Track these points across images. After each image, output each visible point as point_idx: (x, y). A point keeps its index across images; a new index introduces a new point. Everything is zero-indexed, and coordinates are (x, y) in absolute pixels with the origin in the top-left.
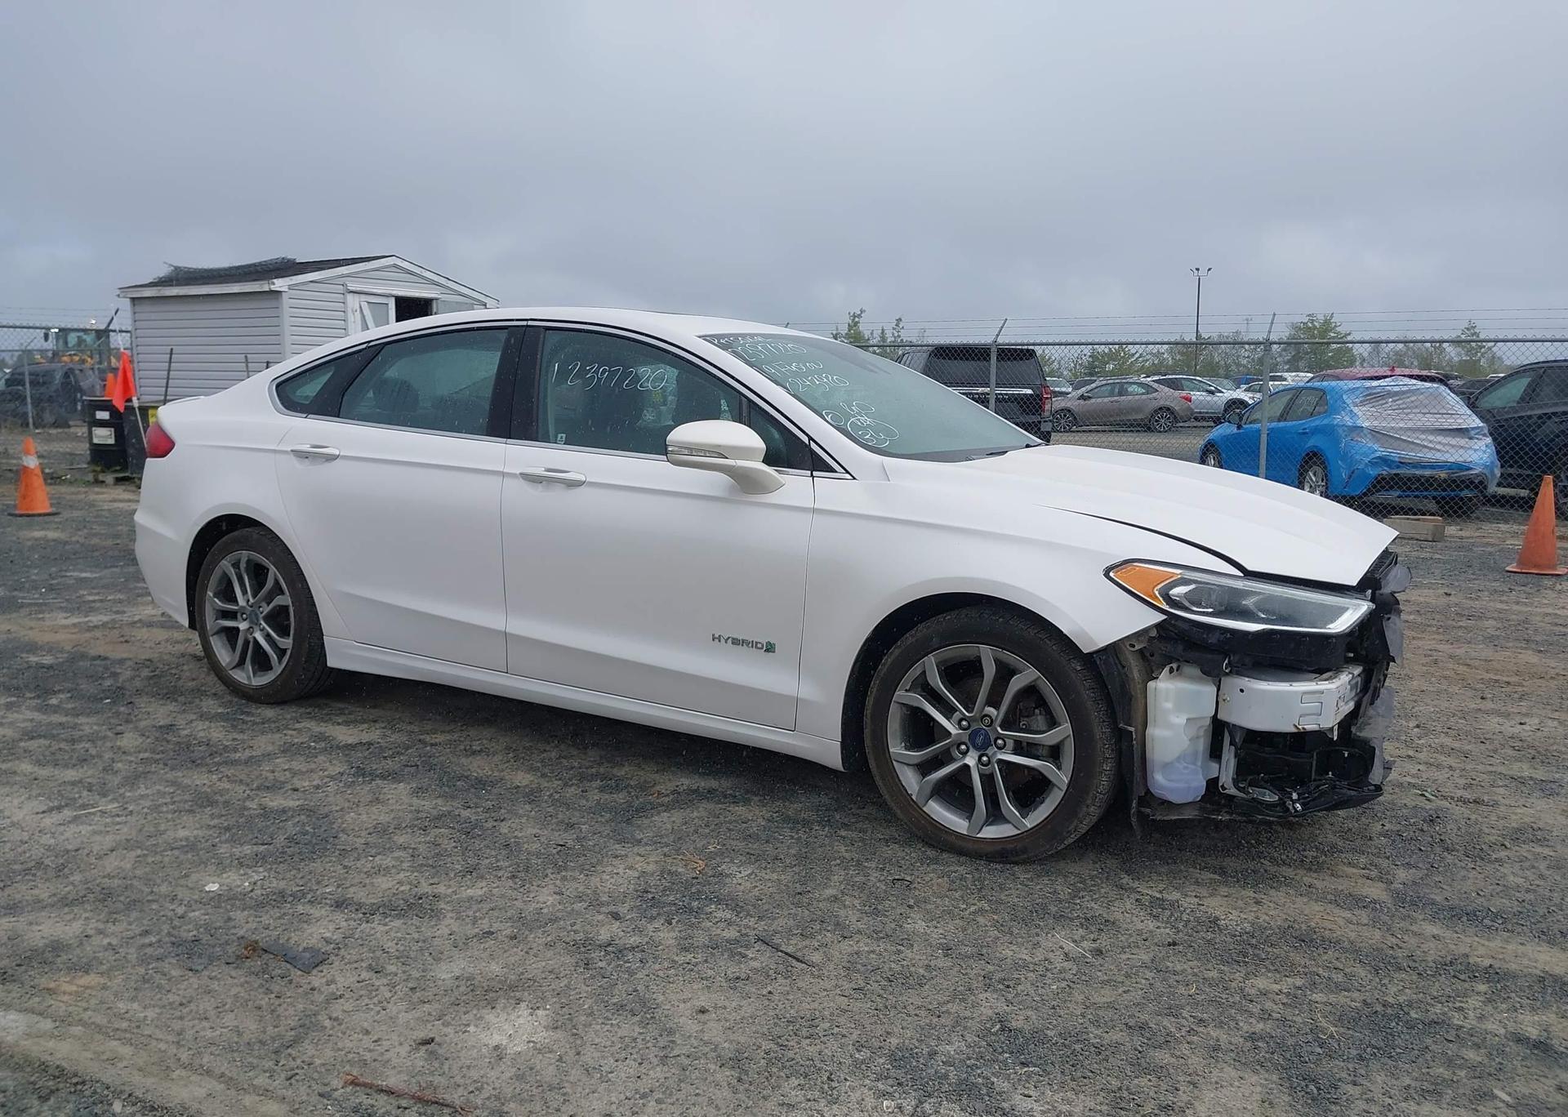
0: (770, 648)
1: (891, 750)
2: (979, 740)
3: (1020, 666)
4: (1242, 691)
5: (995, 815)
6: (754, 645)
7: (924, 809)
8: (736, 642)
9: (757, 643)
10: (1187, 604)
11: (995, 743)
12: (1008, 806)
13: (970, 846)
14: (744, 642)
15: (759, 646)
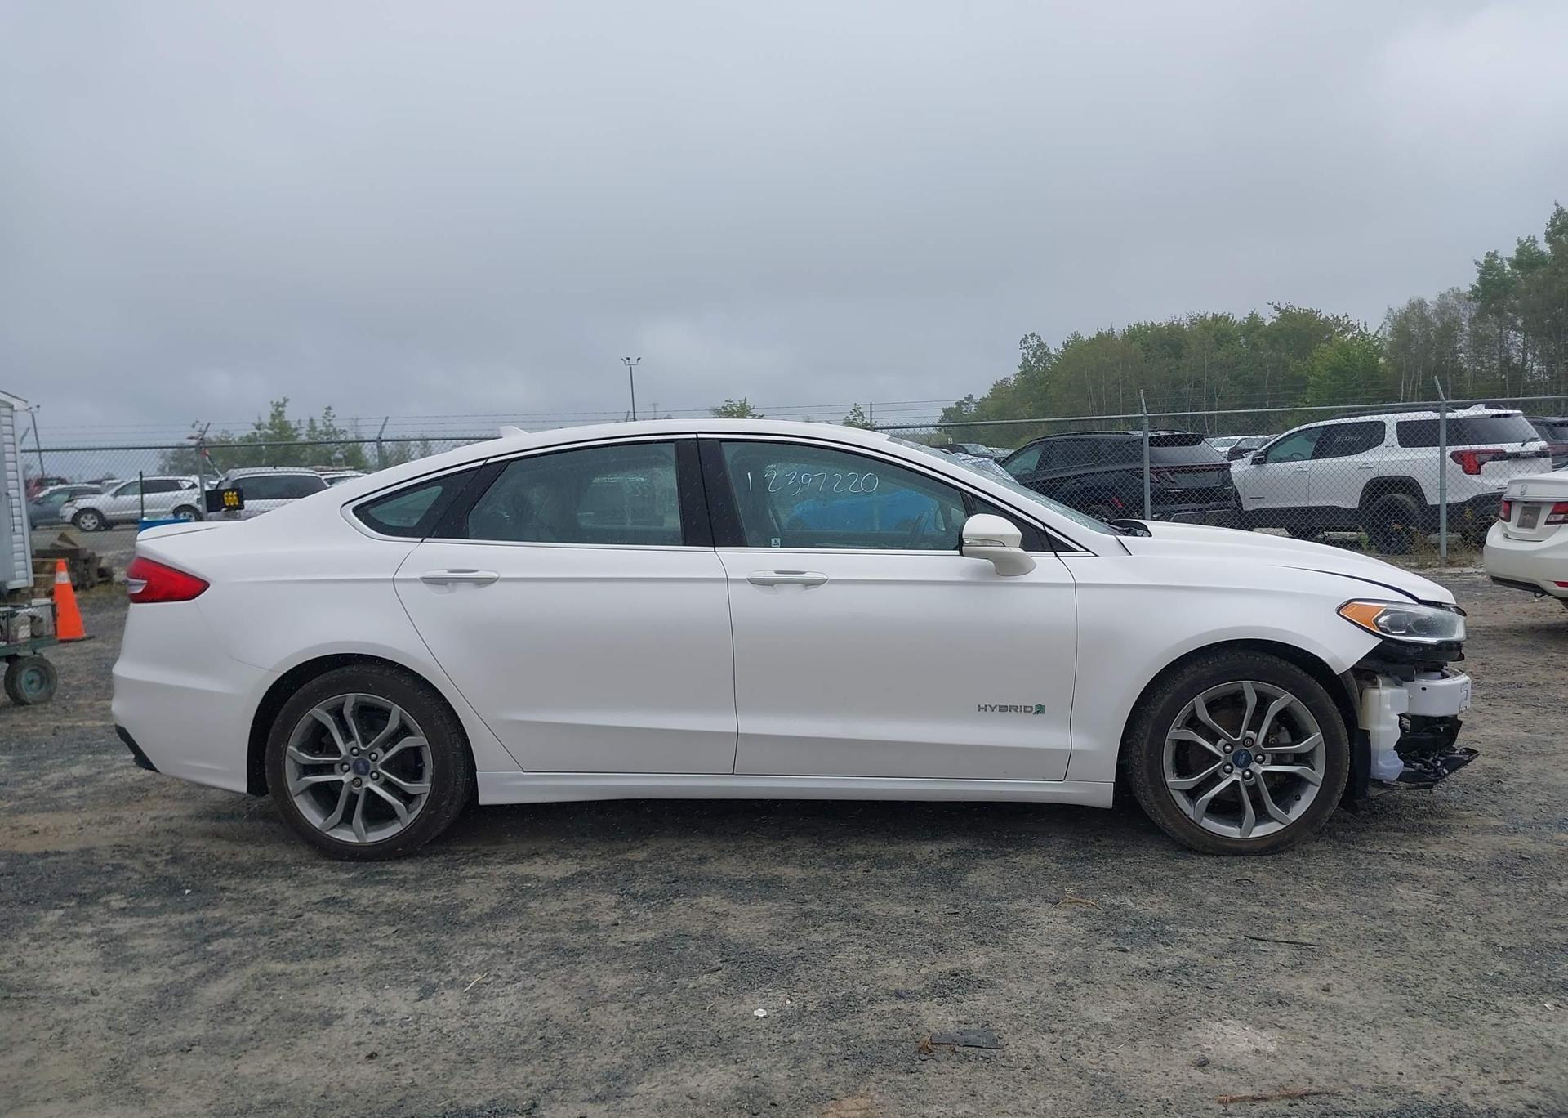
0: (1040, 710)
1: (1168, 781)
2: (1242, 760)
3: (1276, 693)
4: (1424, 689)
5: (1262, 816)
6: (1025, 709)
7: (1202, 825)
8: (1003, 709)
9: (1025, 707)
10: (1388, 629)
11: (1255, 758)
12: (1272, 807)
13: (1245, 846)
14: (1015, 708)
15: (1028, 709)
